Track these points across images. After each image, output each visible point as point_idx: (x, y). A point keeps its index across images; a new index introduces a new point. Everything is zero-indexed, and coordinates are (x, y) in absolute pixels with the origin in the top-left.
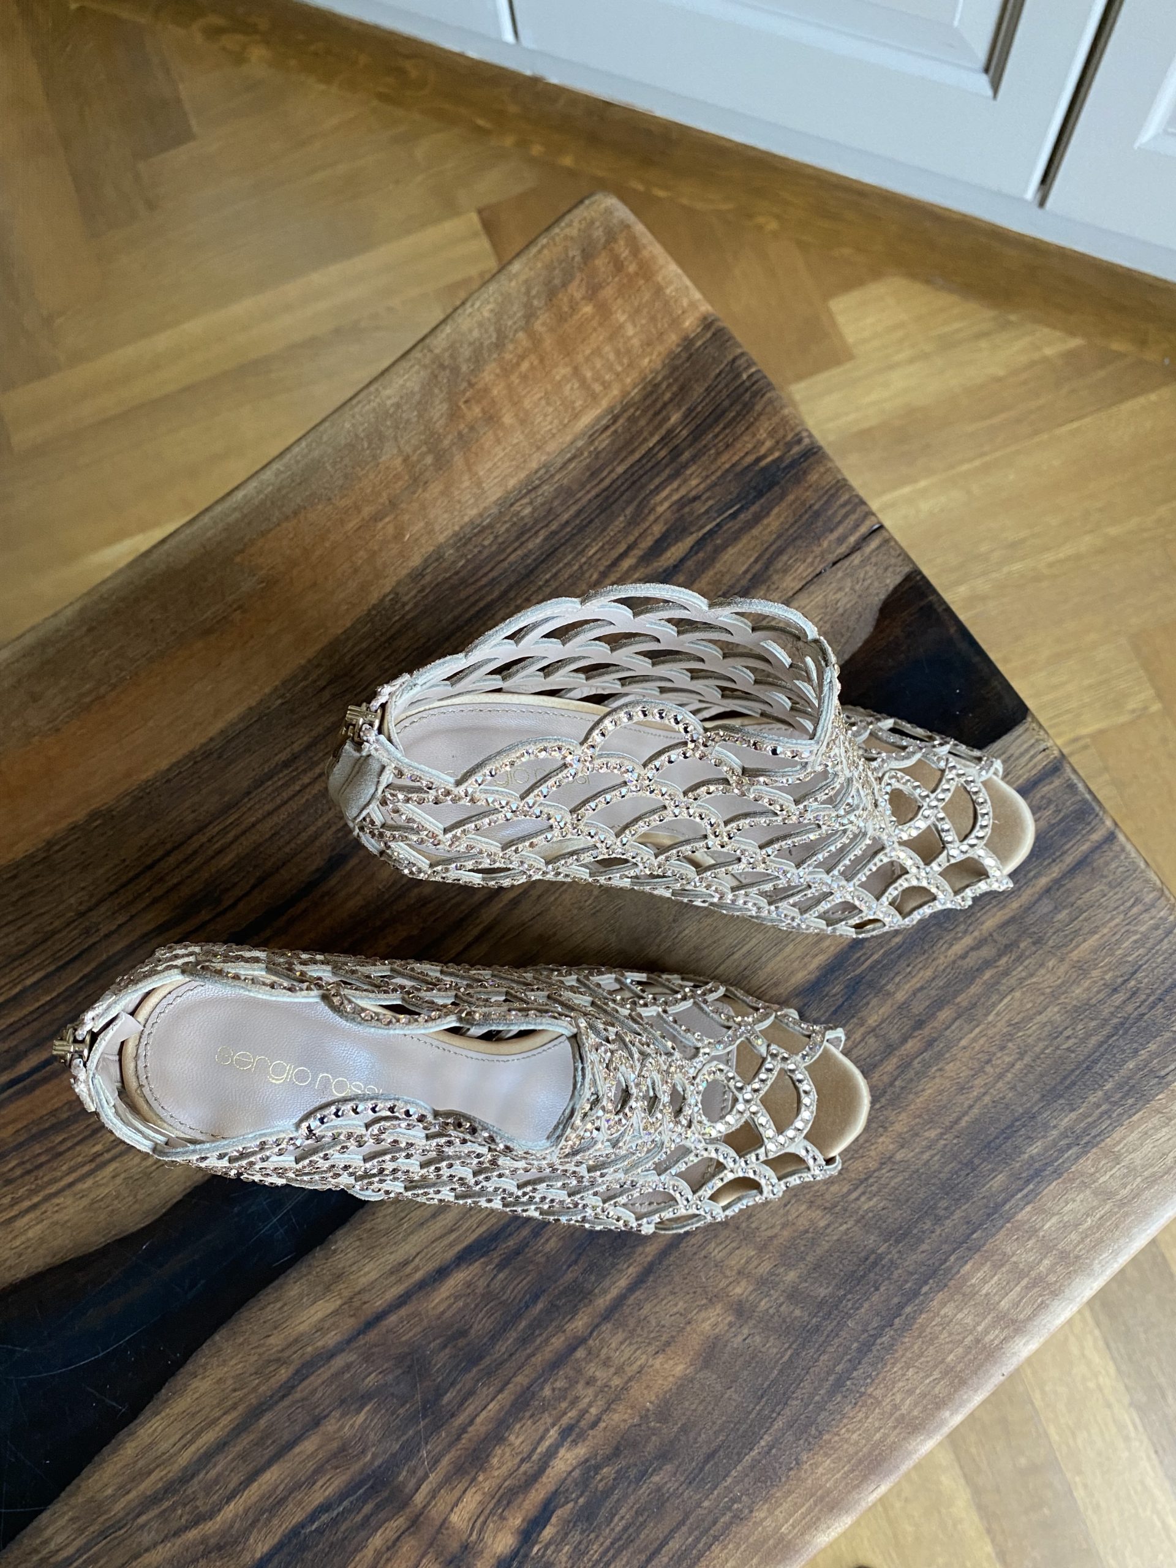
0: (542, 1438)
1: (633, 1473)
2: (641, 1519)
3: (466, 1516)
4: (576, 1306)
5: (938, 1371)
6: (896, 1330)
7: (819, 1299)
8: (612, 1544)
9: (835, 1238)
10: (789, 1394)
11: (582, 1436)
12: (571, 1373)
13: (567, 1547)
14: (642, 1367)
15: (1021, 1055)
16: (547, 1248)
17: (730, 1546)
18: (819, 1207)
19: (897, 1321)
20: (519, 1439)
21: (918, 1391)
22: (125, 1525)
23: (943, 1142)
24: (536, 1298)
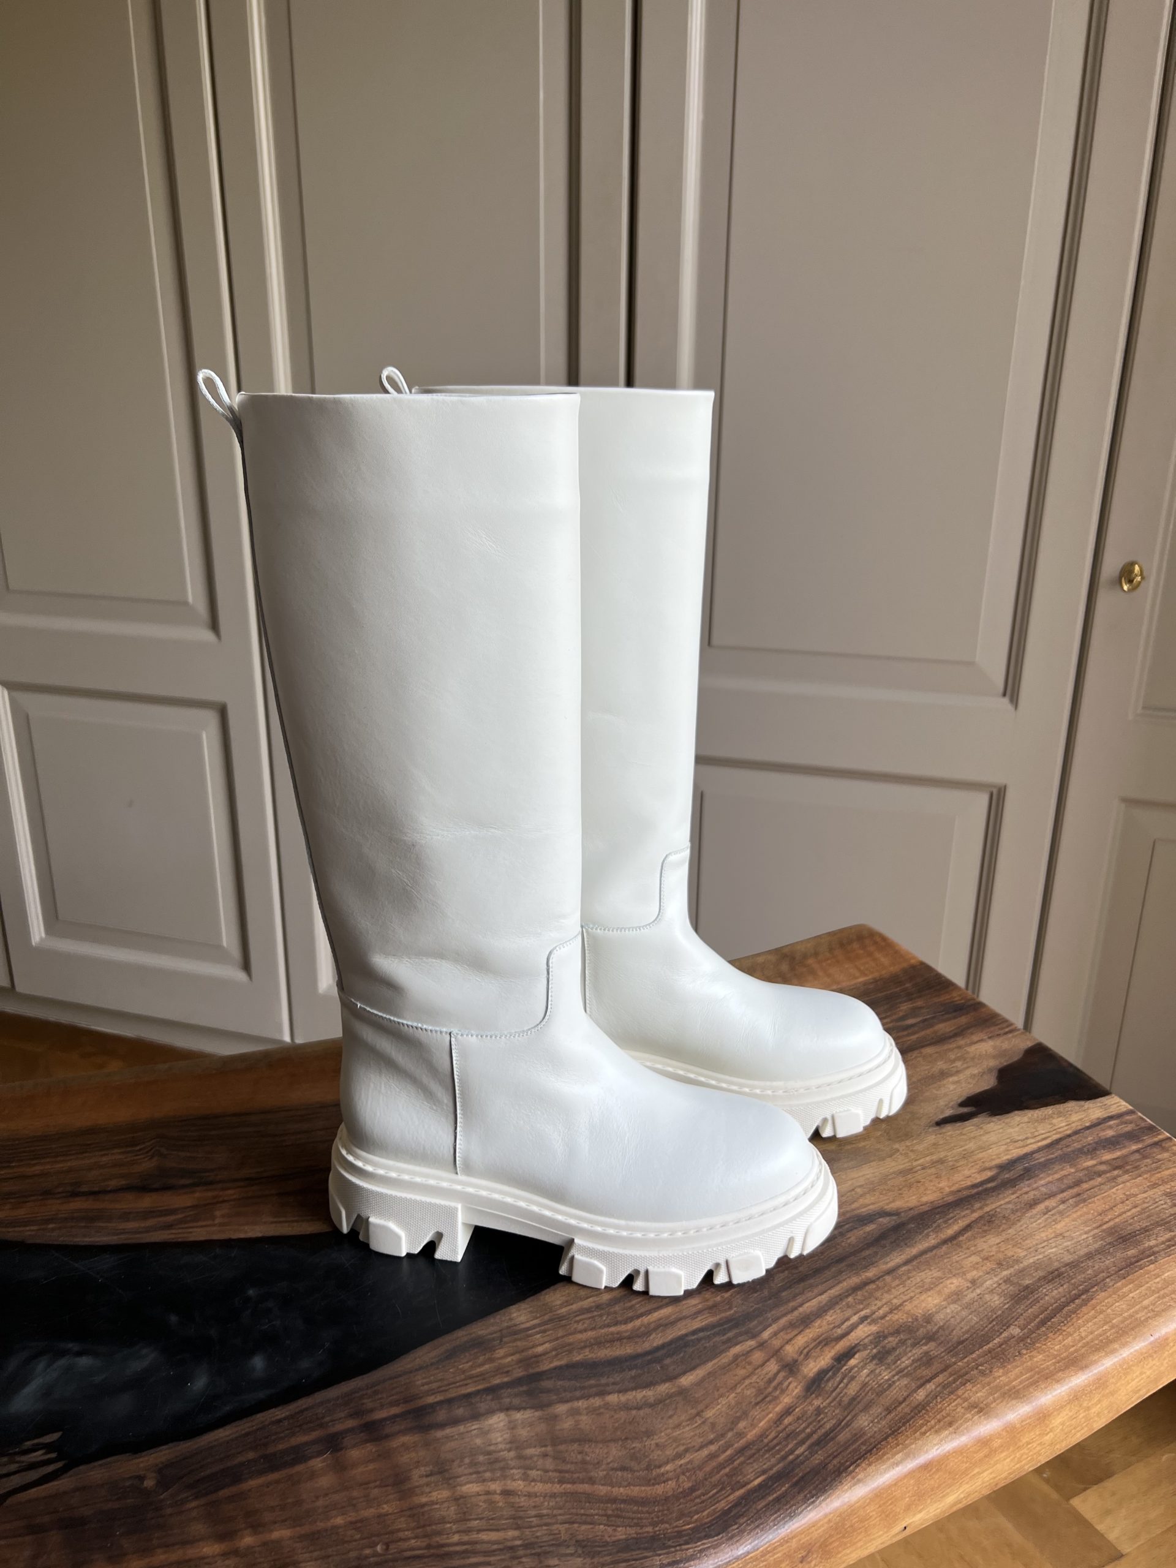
0: (848, 1319)
1: (909, 1342)
2: (916, 1364)
3: (797, 1348)
4: (868, 1266)
5: (1108, 1325)
6: (1077, 1305)
7: (1025, 1285)
8: (897, 1374)
9: (1031, 1261)
10: (1011, 1322)
11: (874, 1322)
12: (866, 1294)
13: (865, 1371)
14: (911, 1298)
15: (1135, 1207)
16: (849, 1241)
17: (978, 1386)
18: (1019, 1248)
19: (1077, 1301)
20: (831, 1317)
21: (1096, 1333)
22: (568, 1319)
23: (1092, 1233)
24: (841, 1260)
